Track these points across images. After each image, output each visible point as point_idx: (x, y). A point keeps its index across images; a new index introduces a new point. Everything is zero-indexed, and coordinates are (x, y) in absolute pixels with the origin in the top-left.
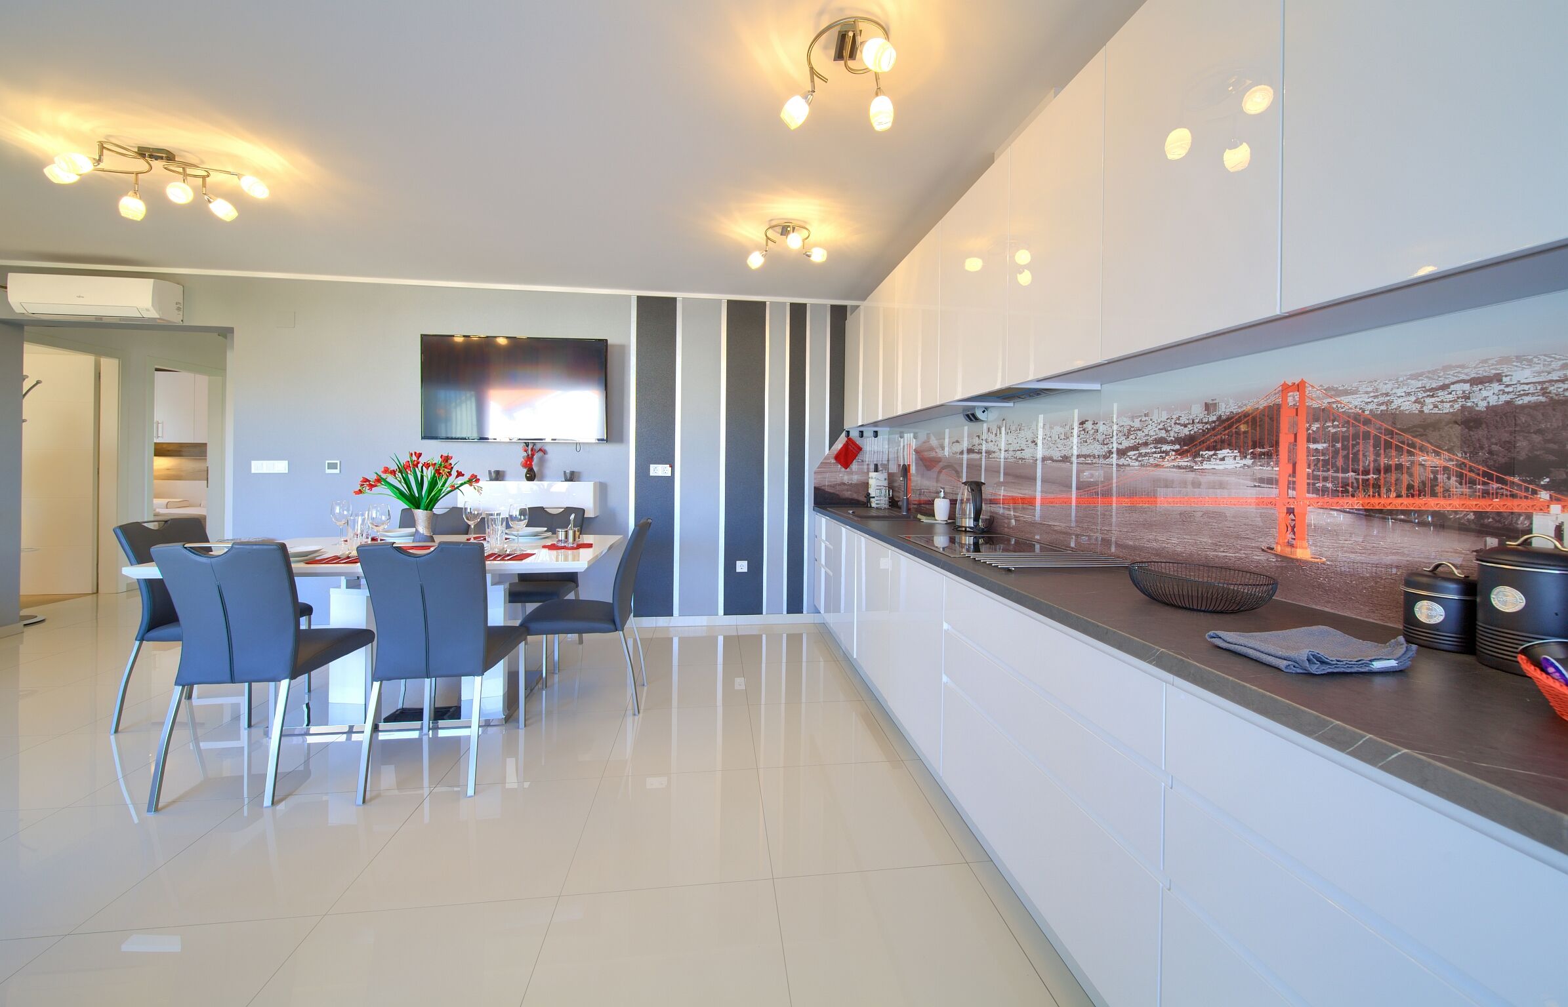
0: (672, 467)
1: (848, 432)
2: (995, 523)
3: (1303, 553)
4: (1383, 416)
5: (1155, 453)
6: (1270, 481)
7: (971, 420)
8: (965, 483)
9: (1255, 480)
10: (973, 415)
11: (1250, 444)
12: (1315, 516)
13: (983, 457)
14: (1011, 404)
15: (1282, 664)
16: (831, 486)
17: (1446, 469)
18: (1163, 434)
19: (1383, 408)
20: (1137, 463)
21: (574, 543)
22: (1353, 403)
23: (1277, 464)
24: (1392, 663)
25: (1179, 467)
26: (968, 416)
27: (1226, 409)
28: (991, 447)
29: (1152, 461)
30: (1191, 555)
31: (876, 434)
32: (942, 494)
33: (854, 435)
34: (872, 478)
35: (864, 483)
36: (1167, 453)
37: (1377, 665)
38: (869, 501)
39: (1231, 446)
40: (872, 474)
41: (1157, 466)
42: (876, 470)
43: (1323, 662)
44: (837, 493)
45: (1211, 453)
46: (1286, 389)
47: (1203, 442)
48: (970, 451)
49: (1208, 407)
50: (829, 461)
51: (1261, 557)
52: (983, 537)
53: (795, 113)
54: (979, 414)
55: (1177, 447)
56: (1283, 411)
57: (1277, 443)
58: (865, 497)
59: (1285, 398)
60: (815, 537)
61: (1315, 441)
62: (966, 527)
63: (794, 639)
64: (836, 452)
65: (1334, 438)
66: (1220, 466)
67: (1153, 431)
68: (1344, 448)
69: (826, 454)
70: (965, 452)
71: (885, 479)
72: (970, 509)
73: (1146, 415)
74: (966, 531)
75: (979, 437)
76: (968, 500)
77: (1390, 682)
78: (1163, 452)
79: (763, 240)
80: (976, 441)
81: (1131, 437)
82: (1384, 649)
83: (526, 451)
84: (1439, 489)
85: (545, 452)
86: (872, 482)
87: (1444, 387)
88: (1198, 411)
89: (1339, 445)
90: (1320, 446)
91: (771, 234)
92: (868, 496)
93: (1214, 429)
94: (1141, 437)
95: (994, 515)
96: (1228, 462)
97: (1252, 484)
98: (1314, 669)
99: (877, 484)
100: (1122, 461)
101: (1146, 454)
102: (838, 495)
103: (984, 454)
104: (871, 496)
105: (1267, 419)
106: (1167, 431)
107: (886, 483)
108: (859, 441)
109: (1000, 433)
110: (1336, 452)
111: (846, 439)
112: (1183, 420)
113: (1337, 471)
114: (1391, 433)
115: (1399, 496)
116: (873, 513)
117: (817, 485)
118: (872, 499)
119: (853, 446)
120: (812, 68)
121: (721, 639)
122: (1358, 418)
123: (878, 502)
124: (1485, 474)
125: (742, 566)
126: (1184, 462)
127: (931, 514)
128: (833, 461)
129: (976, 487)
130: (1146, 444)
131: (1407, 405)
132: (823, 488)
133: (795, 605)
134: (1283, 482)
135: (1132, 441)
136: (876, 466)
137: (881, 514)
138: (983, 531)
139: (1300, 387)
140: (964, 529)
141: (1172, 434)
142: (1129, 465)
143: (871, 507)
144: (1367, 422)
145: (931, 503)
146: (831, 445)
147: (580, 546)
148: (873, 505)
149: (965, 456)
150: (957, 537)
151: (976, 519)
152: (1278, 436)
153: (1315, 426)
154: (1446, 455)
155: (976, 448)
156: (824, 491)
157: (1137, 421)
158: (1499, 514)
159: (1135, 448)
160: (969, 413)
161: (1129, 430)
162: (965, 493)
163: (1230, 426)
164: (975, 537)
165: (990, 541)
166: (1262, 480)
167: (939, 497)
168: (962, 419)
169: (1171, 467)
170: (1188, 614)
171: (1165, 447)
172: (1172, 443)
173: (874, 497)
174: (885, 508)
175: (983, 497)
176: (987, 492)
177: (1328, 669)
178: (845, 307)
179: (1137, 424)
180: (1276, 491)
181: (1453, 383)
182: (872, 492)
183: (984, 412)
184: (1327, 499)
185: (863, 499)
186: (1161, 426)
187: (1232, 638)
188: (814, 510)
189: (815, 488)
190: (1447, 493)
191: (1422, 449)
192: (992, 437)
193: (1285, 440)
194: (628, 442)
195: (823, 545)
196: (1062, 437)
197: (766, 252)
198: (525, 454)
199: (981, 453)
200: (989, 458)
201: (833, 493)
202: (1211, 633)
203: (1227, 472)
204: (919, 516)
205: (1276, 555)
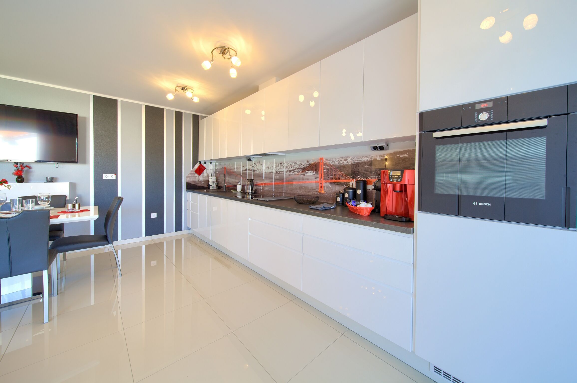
0: (116, 175)
1: (200, 162)
2: (257, 191)
3: (323, 192)
4: (334, 165)
5: (297, 171)
6: (318, 177)
7: (249, 160)
8: (248, 180)
9: (315, 177)
10: (250, 159)
11: (315, 170)
12: (325, 184)
13: (253, 172)
14: (261, 157)
15: (319, 209)
16: (193, 182)
17: (341, 175)
18: (299, 167)
19: (334, 164)
20: (294, 174)
21: (79, 210)
22: (330, 162)
23: (319, 174)
24: (333, 207)
25: (302, 175)
26: (248, 159)
27: (311, 162)
28: (255, 169)
29: (297, 173)
30: (304, 194)
31: (211, 163)
32: (239, 183)
33: (203, 163)
34: (210, 179)
35: (207, 181)
36: (300, 171)
37: (332, 207)
38: (209, 187)
39: (312, 170)
40: (210, 177)
41: (298, 174)
42: (211, 176)
43: (325, 208)
44: (196, 184)
45: (308, 171)
46: (320, 159)
47: (307, 169)
48: (249, 170)
49: (308, 161)
50: (193, 173)
51: (316, 193)
52: (254, 195)
53: (207, 65)
54: (252, 159)
55: (302, 170)
56: (320, 163)
57: (319, 170)
58: (208, 185)
59: (320, 161)
60: (187, 201)
61: (325, 170)
62: (249, 193)
63: (179, 242)
64: (195, 169)
65: (327, 169)
66: (310, 174)
67: (297, 166)
68: (329, 171)
69: (191, 170)
70: (247, 170)
71: (215, 179)
72: (250, 187)
73: (296, 162)
74: (249, 194)
75: (251, 165)
76: (249, 185)
77: (333, 209)
78: (299, 171)
79: (174, 90)
80: (250, 167)
81: (292, 167)
82: (333, 205)
83: (17, 167)
84: (340, 178)
85: (30, 168)
86: (210, 180)
87: (341, 161)
88: (306, 162)
89: (328, 170)
90: (325, 171)
91: (177, 88)
92: (209, 185)
93: (309, 166)
94: (294, 167)
95: (257, 189)
96: (311, 174)
97: (315, 178)
98: (324, 209)
99: (212, 181)
100: (290, 173)
101: (296, 172)
102: (196, 185)
103: (253, 171)
104: (210, 185)
105: (317, 165)
106: (300, 166)
107: (215, 180)
108: (204, 165)
109: (258, 165)
110: (328, 172)
111: (199, 165)
112: (303, 164)
113: (328, 175)
114: (334, 168)
115: (336, 180)
116: (211, 191)
117: (187, 182)
118: (210, 186)
119: (202, 167)
120: (212, 54)
121: (144, 247)
122: (330, 166)
123: (213, 187)
124: (345, 176)
125: (154, 215)
126: (303, 173)
127: (236, 190)
128: (194, 173)
129: (251, 181)
130: (295, 169)
131: (336, 163)
132: (190, 183)
133: (179, 227)
134: (320, 178)
135: (293, 168)
136: (211, 174)
137: (214, 191)
138: (254, 194)
139: (322, 159)
140: (248, 193)
141: (301, 167)
142: (292, 174)
143: (210, 189)
144: (332, 166)
145: (236, 186)
146: (193, 167)
147: (82, 211)
148: (211, 188)
149: (247, 171)
150: (246, 196)
151: (252, 190)
152: (319, 168)
153: (325, 167)
154: (341, 172)
155: (250, 169)
156: (190, 184)
157: (294, 163)
158: (347, 182)
159: (293, 170)
160: (248, 158)
161: (292, 166)
162: (248, 183)
163: (311, 166)
164: (251, 196)
165: (255, 197)
166: (316, 177)
167: (238, 184)
168: (245, 160)
169: (300, 175)
170: (305, 205)
171: (300, 170)
172: (301, 169)
173: (211, 185)
174: (216, 189)
175: (254, 183)
176: (255, 182)
177: (325, 209)
178: (198, 116)
179: (294, 164)
180: (319, 179)
181: (342, 160)
182: (210, 183)
183: (253, 158)
184: (326, 181)
185: (206, 186)
186: (298, 165)
187: (313, 206)
188: (186, 191)
189: (187, 183)
190: (341, 179)
191: (338, 171)
192: (255, 166)
193: (320, 169)
194: (89, 163)
195: (190, 203)
196: (276, 167)
197: (175, 95)
198: (16, 168)
199: (252, 170)
200: (255, 172)
201: (194, 185)
202: (309, 206)
203: (311, 176)
204: (232, 191)
205: (319, 192)
